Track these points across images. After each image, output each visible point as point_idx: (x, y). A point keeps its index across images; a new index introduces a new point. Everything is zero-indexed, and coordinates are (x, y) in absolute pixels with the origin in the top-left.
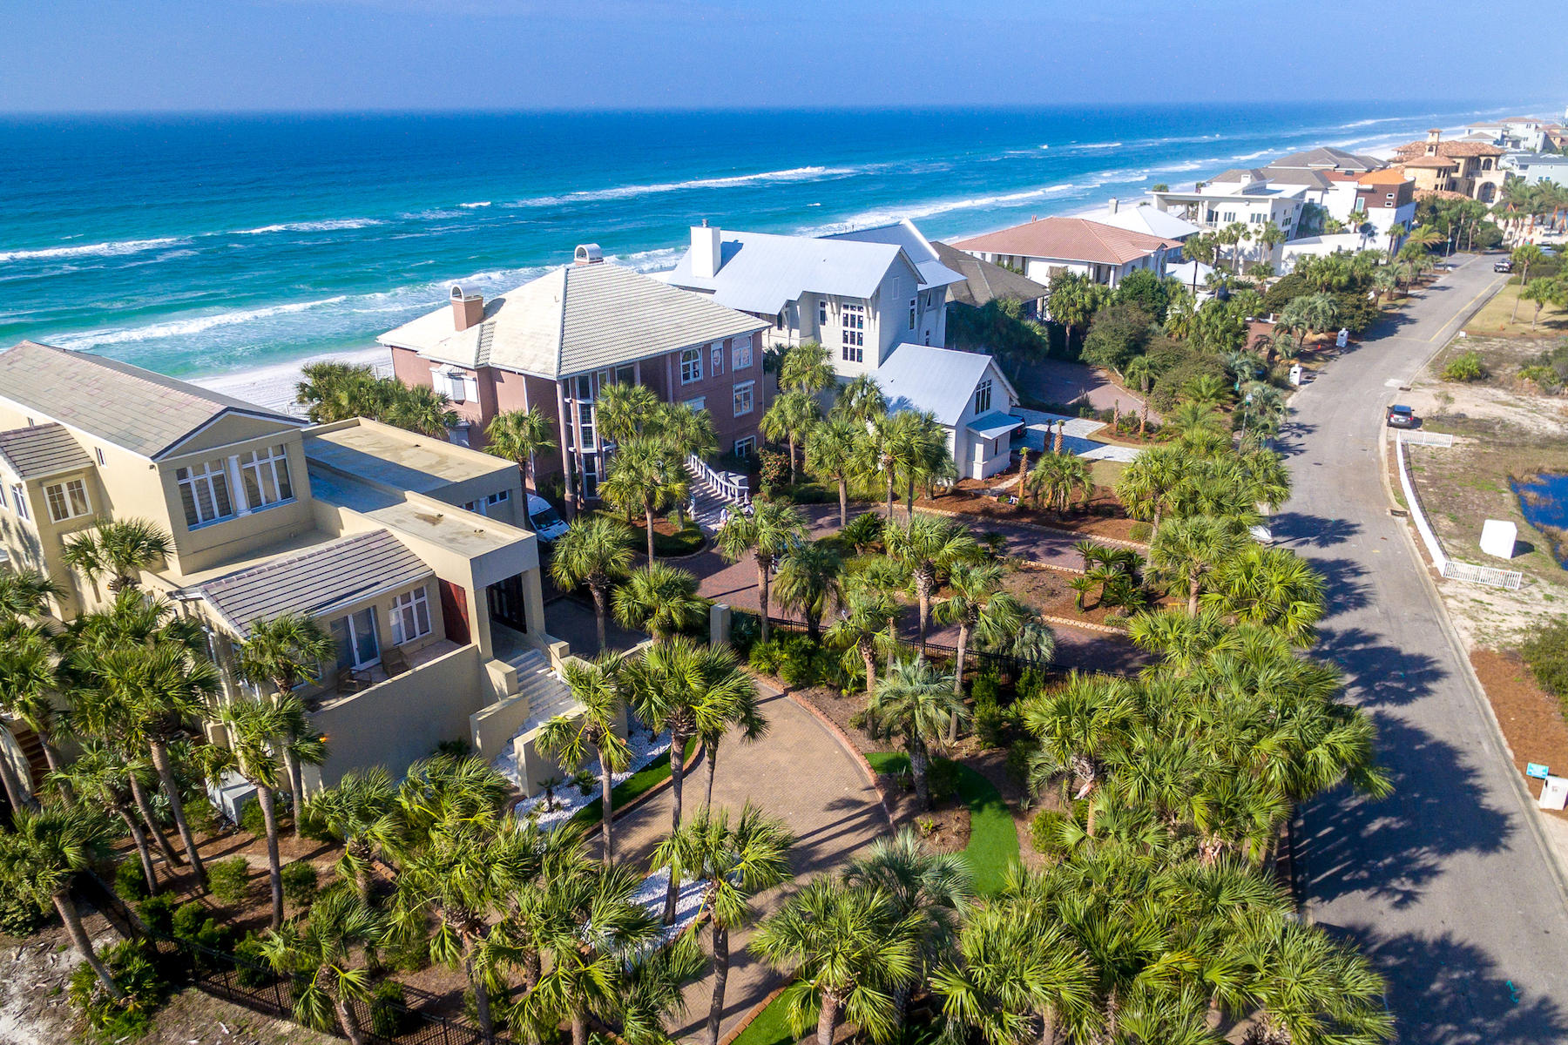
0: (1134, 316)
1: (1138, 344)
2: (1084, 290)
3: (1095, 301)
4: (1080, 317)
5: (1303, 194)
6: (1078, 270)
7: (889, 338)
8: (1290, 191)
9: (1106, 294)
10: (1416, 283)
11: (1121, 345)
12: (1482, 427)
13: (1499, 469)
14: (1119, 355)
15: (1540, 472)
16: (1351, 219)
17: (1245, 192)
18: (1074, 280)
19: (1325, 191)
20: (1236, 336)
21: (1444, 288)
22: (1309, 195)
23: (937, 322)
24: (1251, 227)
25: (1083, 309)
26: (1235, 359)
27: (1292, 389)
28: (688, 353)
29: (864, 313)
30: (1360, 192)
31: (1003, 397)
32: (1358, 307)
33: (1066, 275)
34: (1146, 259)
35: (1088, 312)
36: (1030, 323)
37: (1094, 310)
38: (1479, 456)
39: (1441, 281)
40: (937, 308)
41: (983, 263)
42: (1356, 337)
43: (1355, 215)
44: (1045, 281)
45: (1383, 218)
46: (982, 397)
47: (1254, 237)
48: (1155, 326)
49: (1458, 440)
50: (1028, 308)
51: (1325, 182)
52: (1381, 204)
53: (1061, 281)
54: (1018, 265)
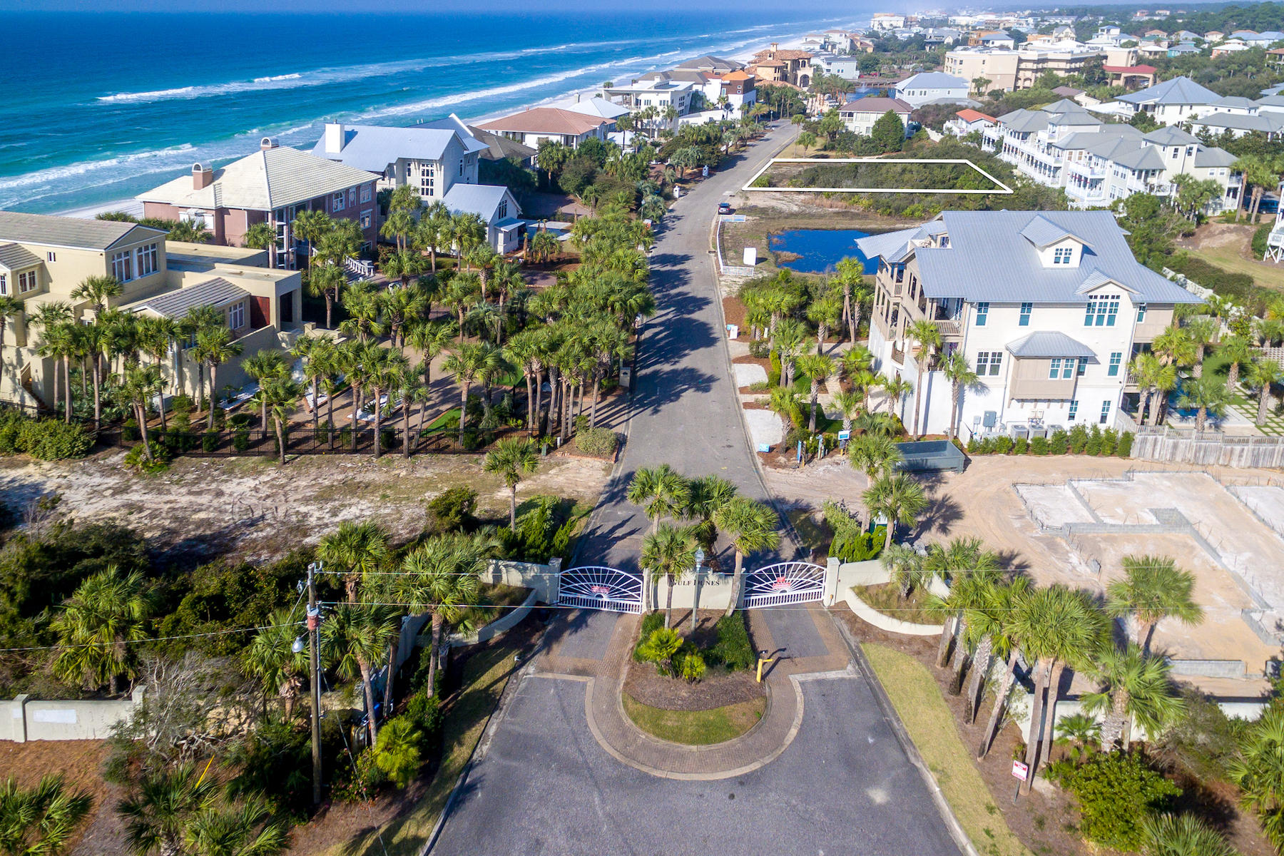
0: (587, 164)
1: (589, 179)
2: (558, 150)
3: (564, 156)
4: (556, 167)
5: (691, 87)
6: (554, 139)
7: (449, 182)
8: (683, 85)
9: (571, 152)
10: (752, 138)
11: (579, 180)
12: (763, 211)
13: (765, 229)
14: (578, 186)
15: (783, 230)
16: (719, 100)
17: (656, 87)
18: (553, 145)
19: (704, 84)
20: (643, 171)
21: (768, 140)
22: (695, 88)
23: (474, 171)
24: (660, 108)
25: (558, 162)
26: (641, 184)
27: (676, 199)
28: (338, 194)
29: (434, 168)
30: (723, 85)
31: (513, 209)
32: (713, 153)
33: (547, 142)
34: (594, 131)
35: (560, 163)
36: (528, 170)
37: (564, 161)
38: (757, 225)
39: (766, 137)
40: (473, 164)
41: (498, 138)
42: (714, 170)
43: (721, 99)
44: (535, 146)
45: (737, 100)
46: (502, 211)
47: (661, 114)
48: (599, 169)
49: (750, 218)
50: (526, 162)
51: (704, 78)
52: (735, 92)
53: (545, 145)
54: (518, 138)
